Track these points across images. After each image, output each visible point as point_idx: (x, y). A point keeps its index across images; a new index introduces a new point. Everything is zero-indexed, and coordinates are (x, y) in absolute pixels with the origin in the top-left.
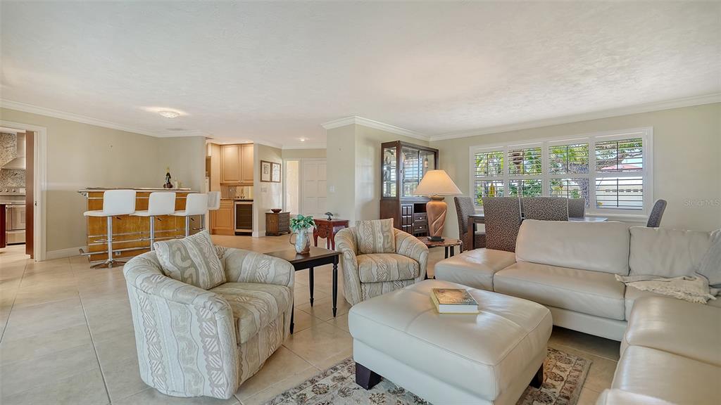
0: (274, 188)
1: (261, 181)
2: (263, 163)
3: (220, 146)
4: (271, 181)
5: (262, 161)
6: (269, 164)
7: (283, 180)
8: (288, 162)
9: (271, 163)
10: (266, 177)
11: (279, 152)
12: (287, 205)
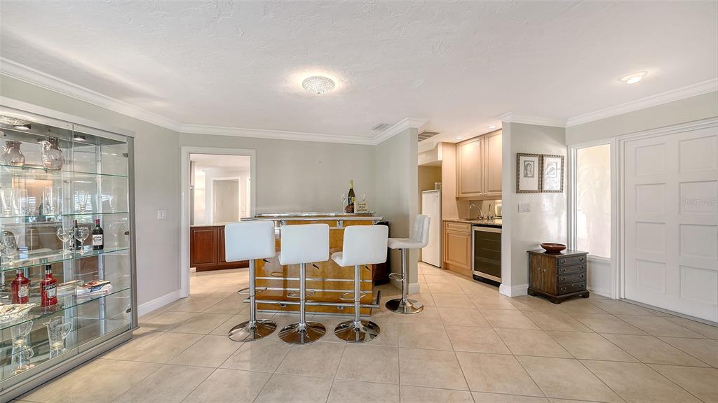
0: (547, 202)
1: (518, 191)
2: (522, 159)
3: (456, 145)
4: (541, 189)
5: (519, 155)
6: (536, 159)
7: (568, 187)
8: (581, 152)
9: (541, 158)
10: (530, 183)
11: (559, 134)
12: (579, 235)
